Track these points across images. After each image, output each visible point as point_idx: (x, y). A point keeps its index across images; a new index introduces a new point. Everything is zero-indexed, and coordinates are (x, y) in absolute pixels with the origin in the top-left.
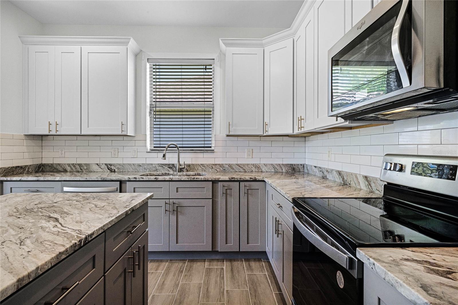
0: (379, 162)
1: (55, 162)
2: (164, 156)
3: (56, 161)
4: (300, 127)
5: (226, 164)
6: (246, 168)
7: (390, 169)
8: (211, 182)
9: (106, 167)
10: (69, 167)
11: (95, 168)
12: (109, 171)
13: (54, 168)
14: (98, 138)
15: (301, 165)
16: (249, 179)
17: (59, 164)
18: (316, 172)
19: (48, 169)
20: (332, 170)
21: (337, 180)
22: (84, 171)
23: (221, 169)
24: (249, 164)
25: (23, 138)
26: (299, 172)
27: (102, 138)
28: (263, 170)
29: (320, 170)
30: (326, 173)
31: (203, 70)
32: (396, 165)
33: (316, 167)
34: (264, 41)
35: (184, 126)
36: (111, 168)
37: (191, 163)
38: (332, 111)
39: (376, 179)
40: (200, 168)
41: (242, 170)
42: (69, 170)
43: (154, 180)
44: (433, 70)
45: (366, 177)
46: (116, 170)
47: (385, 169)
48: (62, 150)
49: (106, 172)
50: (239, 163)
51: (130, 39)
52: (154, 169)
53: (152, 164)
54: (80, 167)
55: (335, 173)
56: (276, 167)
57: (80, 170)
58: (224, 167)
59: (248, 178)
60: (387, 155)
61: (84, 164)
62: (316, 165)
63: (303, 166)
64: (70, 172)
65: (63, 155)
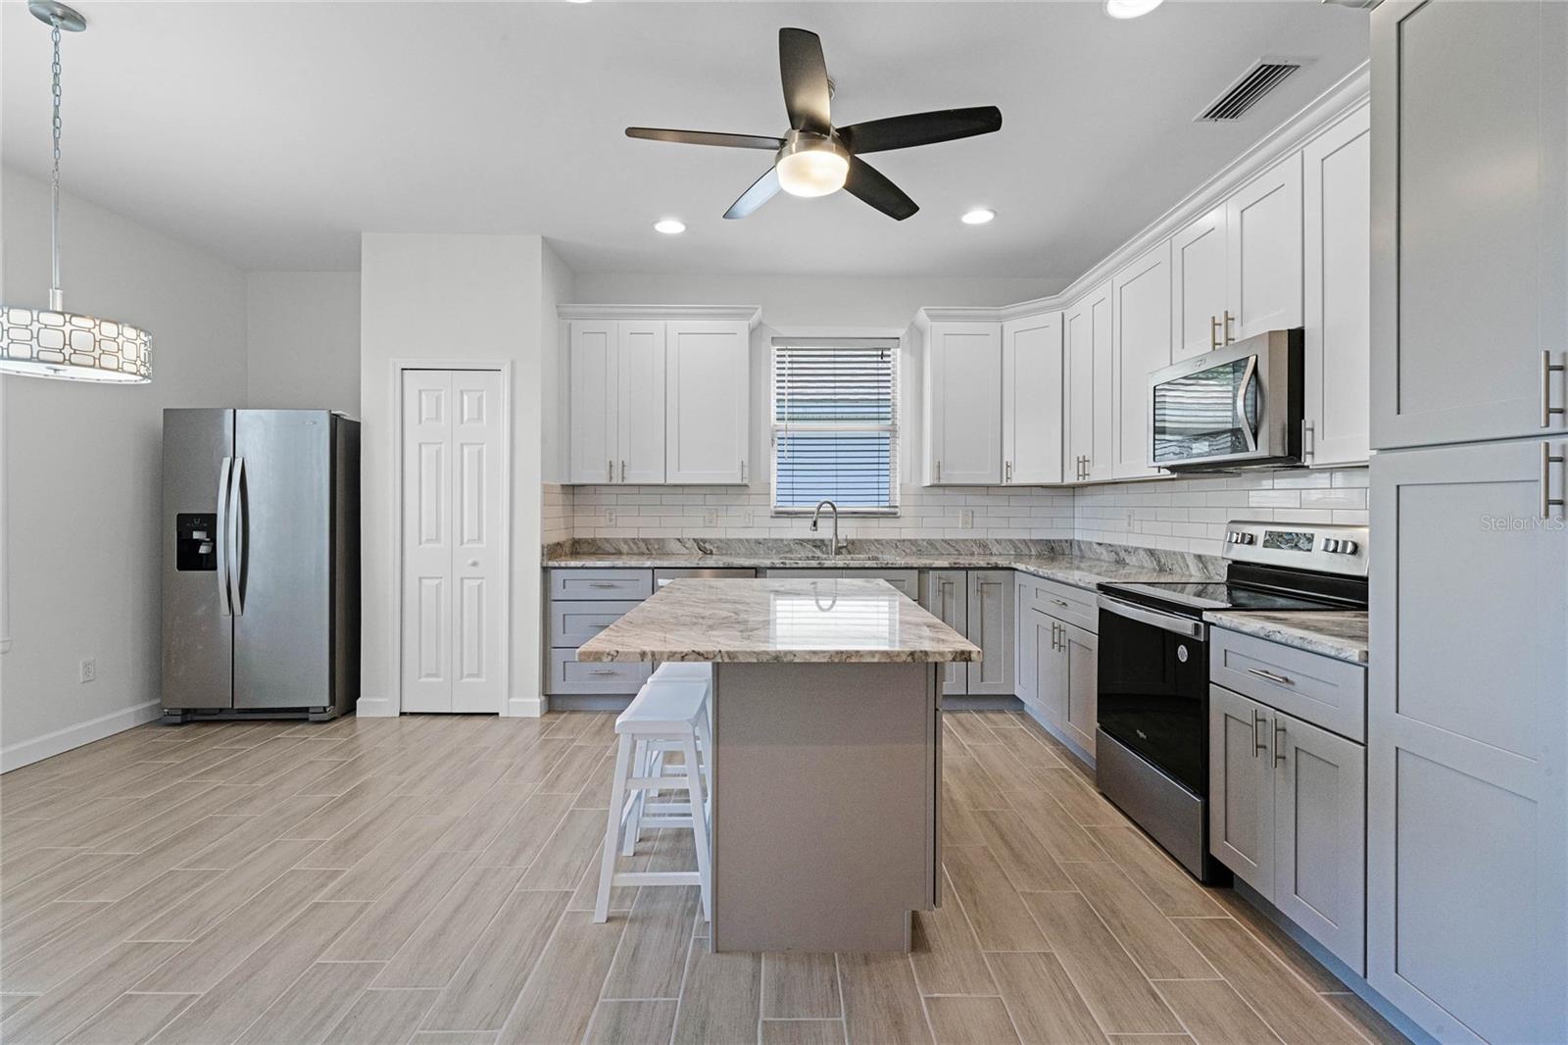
0: (1221, 532)
1: (598, 536)
2: (815, 524)
3: (601, 534)
4: (1081, 473)
5: (923, 540)
6: (961, 547)
7: (1236, 542)
8: (916, 572)
9: (696, 544)
10: (626, 544)
11: (675, 547)
12: (700, 552)
13: (596, 548)
14: (680, 490)
15: (1066, 541)
16: (985, 566)
17: (607, 540)
18: (1102, 553)
19: (585, 547)
20: (1137, 549)
21: (1146, 565)
23: (914, 549)
24: (967, 540)
25: (559, 490)
26: (1063, 554)
27: (686, 490)
28: (994, 551)
29: (1110, 549)
30: (1123, 554)
31: (875, 359)
32: (1244, 535)
33: (1100, 544)
34: (1003, 312)
35: (840, 467)
36: (705, 548)
37: (855, 537)
38: (1154, 460)
39: (1216, 558)
40: (873, 548)
41: (952, 551)
42: (625, 551)
43: (816, 566)
44: (1278, 435)
45: (1199, 557)
46: (714, 551)
47: (1230, 541)
48: (611, 514)
49: (695, 553)
50: (947, 537)
51: (757, 309)
52: (786, 549)
53: (782, 540)
54: (646, 544)
55: (1142, 553)
56: (1019, 545)
57: (645, 550)
58: (919, 545)
59: (983, 564)
60: (1232, 522)
61: (654, 539)
62: (1101, 542)
63: (1071, 543)
64: (628, 554)
65: (613, 523)
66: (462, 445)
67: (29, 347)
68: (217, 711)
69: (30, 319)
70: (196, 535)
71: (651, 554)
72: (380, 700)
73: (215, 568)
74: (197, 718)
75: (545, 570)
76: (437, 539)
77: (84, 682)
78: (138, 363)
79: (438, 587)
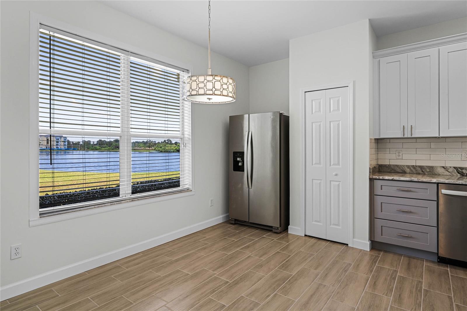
1: (391, 164)
3: (393, 163)
9: (455, 170)
10: (408, 168)
11: (441, 171)
12: (459, 175)
13: (391, 169)
17: (397, 166)
19: (385, 169)
22: (427, 173)
36: (462, 172)
42: (408, 172)
48: (399, 153)
49: (455, 176)
54: (421, 169)
57: (421, 172)
61: (426, 166)
64: (410, 173)
65: (401, 157)
66: (330, 122)
67: (204, 89)
68: (244, 222)
69: (204, 79)
70: (238, 159)
71: (425, 174)
72: (297, 228)
73: (243, 171)
74: (238, 223)
75: (371, 180)
76: (320, 163)
77: (211, 206)
78: (233, 93)
79: (320, 183)
